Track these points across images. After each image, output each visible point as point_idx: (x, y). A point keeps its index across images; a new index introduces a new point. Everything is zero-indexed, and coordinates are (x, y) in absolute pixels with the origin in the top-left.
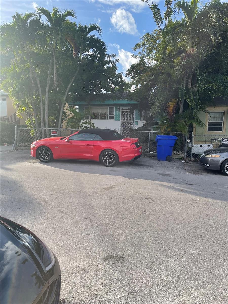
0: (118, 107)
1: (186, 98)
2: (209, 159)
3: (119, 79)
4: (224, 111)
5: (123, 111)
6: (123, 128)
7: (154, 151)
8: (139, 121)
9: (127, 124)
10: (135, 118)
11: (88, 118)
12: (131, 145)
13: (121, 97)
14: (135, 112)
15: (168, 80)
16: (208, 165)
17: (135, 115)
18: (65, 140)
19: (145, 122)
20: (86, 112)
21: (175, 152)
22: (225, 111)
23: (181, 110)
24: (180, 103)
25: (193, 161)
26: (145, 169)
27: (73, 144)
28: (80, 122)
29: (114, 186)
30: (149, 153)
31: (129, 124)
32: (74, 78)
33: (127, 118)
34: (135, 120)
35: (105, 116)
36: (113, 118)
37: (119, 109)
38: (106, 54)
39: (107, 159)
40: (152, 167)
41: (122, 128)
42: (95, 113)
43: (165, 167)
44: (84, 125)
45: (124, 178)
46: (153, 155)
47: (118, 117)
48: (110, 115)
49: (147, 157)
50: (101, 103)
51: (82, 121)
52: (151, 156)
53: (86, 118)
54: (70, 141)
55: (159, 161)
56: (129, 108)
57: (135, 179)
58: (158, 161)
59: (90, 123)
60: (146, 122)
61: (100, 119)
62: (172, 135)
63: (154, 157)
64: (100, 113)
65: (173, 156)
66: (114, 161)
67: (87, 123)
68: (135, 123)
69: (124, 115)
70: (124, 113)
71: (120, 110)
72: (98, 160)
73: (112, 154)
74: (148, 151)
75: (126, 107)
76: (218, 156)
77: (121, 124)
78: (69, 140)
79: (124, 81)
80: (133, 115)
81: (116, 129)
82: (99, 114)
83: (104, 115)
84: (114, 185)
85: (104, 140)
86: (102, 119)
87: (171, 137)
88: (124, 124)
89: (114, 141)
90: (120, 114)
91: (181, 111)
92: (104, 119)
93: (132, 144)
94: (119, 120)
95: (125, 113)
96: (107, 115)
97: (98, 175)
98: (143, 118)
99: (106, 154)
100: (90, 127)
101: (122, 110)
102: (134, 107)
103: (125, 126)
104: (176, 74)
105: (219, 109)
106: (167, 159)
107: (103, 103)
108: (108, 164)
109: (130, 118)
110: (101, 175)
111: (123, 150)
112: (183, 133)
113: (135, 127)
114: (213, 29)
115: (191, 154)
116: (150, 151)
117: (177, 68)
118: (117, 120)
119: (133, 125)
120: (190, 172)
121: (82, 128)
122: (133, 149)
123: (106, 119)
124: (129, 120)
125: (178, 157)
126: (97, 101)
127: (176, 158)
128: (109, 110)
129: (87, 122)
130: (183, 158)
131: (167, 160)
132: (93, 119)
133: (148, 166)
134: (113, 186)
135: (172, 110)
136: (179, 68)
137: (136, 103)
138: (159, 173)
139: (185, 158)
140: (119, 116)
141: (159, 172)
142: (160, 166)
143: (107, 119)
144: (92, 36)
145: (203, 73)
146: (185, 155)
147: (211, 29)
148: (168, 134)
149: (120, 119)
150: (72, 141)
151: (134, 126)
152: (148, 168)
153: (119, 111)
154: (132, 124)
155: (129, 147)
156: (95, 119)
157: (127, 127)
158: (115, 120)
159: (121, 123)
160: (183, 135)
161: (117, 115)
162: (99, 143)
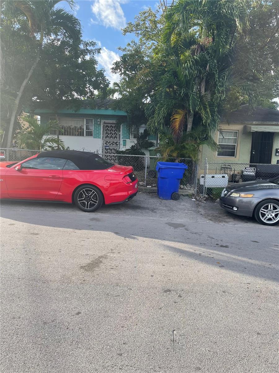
0: (98, 119)
1: (200, 109)
2: (237, 200)
3: (100, 79)
4: (238, 130)
5: (106, 125)
6: (106, 149)
7: (152, 184)
8: (128, 140)
9: (111, 143)
10: (122, 135)
11: (55, 134)
12: (123, 178)
13: (103, 106)
14: (122, 127)
15: (174, 82)
16: (235, 209)
17: (123, 132)
18: (15, 168)
19: (136, 142)
20: (51, 124)
21: (182, 186)
22: (240, 131)
23: (189, 126)
24: (189, 117)
25: (207, 200)
26: (145, 214)
27: (29, 175)
28: (41, 139)
29: (102, 257)
30: (146, 188)
31: (114, 143)
32: (31, 71)
33: (111, 136)
34: (122, 138)
35: (80, 131)
36: (91, 135)
37: (100, 122)
38: (82, 41)
39: (84, 199)
40: (153, 210)
41: (104, 149)
42: (65, 126)
43: (171, 210)
44: (48, 144)
45: (115, 235)
46: (151, 190)
47: (99, 134)
48: (87, 131)
49: (144, 192)
50: (74, 112)
51: (45, 137)
52: (148, 191)
53: (51, 134)
54: (23, 169)
55: (161, 200)
56: (114, 121)
57: (134, 238)
58: (159, 199)
59: (57, 141)
60: (138, 142)
61: (73, 135)
62: (179, 161)
63: (153, 194)
64: (72, 127)
65: (180, 192)
66: (96, 202)
67: (53, 141)
68: (122, 142)
69: (107, 131)
70: (107, 129)
71: (102, 123)
72: (70, 201)
73: (94, 192)
74: (145, 184)
75: (109, 120)
76: (251, 196)
77: (103, 144)
78: (22, 167)
79: (107, 81)
80: (120, 131)
81: (97, 151)
82: (70, 129)
83: (78, 129)
84: (100, 255)
85: (81, 169)
86: (75, 135)
87: (177, 165)
88: (107, 143)
89: (95, 171)
90: (101, 129)
91: (189, 128)
92: (78, 135)
93: (125, 176)
94: (100, 138)
95: (109, 129)
96: (83, 130)
97: (71, 230)
98: (133, 136)
99: (83, 191)
100: (58, 147)
101: (105, 123)
102: (121, 120)
103: (108, 146)
104: (186, 73)
105: (231, 128)
106: (172, 196)
107: (76, 113)
108: (87, 207)
109: (115, 135)
110: (76, 231)
111: (111, 184)
112: (194, 160)
113: (123, 149)
114: (239, 10)
115: (204, 189)
116: (147, 184)
117: (187, 65)
118: (97, 138)
119: (120, 145)
120: (209, 218)
121: (45, 148)
122: (126, 184)
123: (81, 135)
124: (114, 138)
125: (187, 193)
126: (68, 109)
127: (184, 194)
128: (85, 123)
129: (52, 139)
130: (193, 195)
131: (172, 199)
132: (62, 135)
133: (148, 209)
134: (99, 257)
135: (179, 127)
136: (190, 65)
137: (125, 114)
138: (167, 222)
139: (196, 194)
140: (99, 132)
141: (166, 220)
142: (164, 208)
143: (83, 135)
144: (60, 11)
145: (223, 74)
146: (196, 190)
147: (237, 10)
148: (173, 160)
149: (102, 136)
150: (28, 170)
151: (122, 146)
152: (148, 212)
153: (100, 124)
154: (117, 143)
155: (121, 181)
156: (65, 135)
157: (111, 148)
158: (94, 138)
159: (103, 142)
160: (194, 162)
161: (97, 131)
162: (72, 174)
